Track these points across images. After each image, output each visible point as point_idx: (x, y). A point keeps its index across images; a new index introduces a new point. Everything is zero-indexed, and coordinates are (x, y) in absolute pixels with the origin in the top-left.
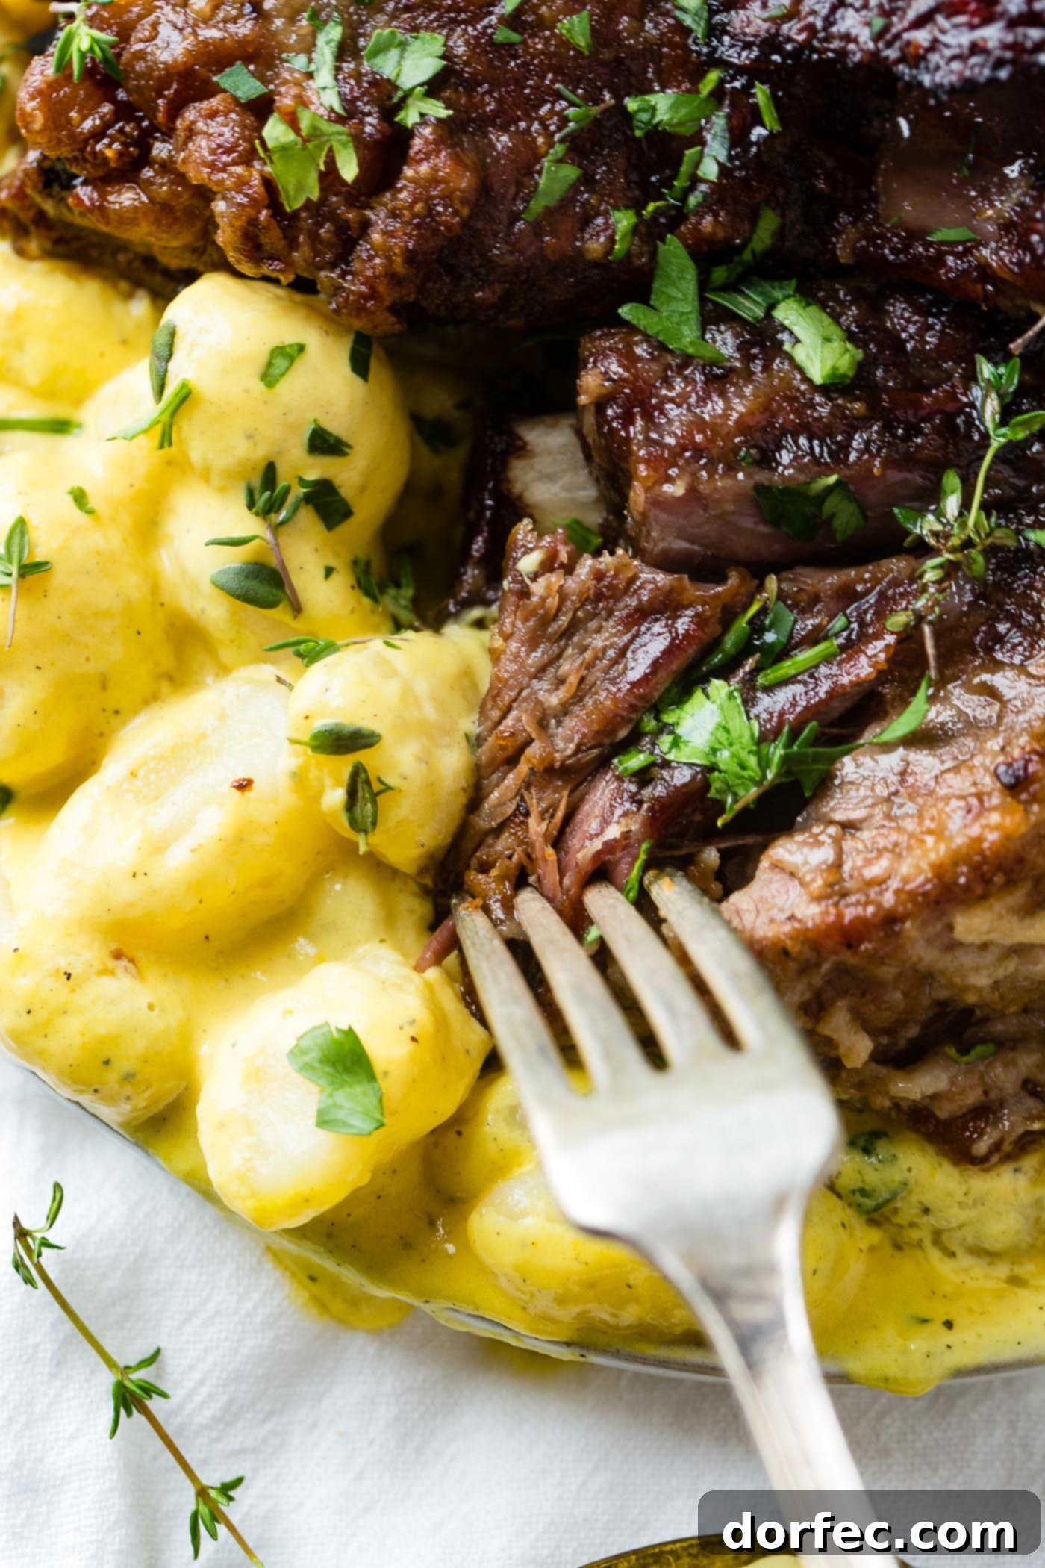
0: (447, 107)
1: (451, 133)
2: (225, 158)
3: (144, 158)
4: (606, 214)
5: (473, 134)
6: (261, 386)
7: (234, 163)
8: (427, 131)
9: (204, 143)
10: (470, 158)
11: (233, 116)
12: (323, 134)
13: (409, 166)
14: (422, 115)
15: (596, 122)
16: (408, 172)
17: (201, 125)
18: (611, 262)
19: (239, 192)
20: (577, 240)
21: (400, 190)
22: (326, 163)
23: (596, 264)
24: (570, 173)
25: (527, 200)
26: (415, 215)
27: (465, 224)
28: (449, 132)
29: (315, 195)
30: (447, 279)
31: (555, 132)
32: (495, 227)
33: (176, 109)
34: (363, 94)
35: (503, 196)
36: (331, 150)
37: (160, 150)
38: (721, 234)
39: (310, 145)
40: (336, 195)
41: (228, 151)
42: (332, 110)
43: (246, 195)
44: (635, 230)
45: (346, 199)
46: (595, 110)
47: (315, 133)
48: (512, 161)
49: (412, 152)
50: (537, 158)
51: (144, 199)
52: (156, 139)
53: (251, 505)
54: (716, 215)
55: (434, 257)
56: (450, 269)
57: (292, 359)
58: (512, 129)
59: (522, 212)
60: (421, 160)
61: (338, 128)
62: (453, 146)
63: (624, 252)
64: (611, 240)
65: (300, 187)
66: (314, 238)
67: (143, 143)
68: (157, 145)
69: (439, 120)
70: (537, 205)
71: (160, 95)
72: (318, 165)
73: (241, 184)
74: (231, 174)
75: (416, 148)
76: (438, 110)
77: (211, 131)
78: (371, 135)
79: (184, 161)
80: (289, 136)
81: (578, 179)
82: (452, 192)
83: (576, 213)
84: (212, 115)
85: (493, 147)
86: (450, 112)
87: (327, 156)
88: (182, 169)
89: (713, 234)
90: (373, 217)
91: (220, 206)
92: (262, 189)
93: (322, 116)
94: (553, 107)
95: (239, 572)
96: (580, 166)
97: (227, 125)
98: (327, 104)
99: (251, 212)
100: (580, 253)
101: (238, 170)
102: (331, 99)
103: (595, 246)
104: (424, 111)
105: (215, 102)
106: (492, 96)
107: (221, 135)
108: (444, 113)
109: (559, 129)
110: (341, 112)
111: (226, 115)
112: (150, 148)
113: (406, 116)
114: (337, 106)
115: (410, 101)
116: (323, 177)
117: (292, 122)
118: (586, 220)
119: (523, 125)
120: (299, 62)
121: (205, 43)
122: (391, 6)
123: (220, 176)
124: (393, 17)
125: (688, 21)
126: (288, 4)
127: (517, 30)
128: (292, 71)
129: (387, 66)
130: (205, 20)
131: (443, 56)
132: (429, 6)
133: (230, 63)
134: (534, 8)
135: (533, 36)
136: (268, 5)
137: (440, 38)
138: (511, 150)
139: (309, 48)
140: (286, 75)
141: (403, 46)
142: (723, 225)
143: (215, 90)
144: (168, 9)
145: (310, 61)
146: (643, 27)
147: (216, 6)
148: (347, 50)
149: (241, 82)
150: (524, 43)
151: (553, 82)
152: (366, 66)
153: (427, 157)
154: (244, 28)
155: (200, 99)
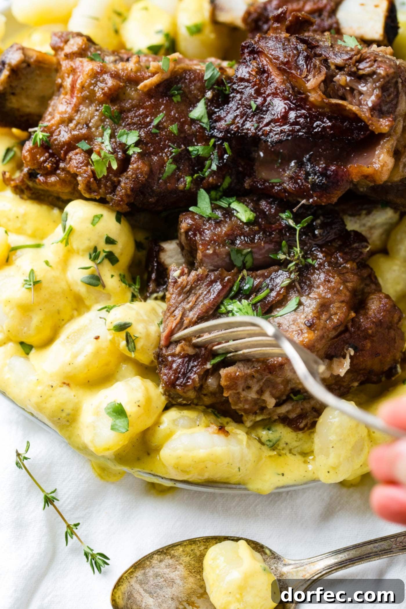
1: (142, 156)
2: (81, 165)
3: (57, 168)
4: (184, 178)
5: (148, 156)
6: (92, 226)
7: (83, 166)
8: (135, 156)
9: (74, 162)
10: (147, 163)
11: (82, 154)
12: (107, 157)
13: (131, 165)
15: (180, 153)
16: (131, 167)
17: (73, 157)
18: (185, 190)
19: (85, 174)
20: (176, 185)
21: (129, 172)
22: (108, 165)
23: (181, 191)
24: (174, 167)
25: (163, 174)
26: (133, 178)
27: (146, 180)
28: (141, 156)
29: (106, 174)
30: (142, 196)
32: (154, 181)
33: (66, 153)
34: (118, 147)
35: (156, 173)
36: (110, 161)
37: (62, 165)
38: (214, 182)
39: (104, 160)
40: (111, 173)
41: (81, 163)
42: (109, 151)
43: (87, 175)
44: (192, 182)
45: (114, 174)
46: (180, 150)
47: (105, 157)
48: (158, 164)
49: (131, 161)
50: (165, 163)
51: (58, 179)
52: (61, 162)
53: (90, 258)
54: (213, 177)
56: (142, 193)
57: (99, 218)
58: (158, 155)
59: (161, 177)
60: (134, 163)
61: (111, 155)
62: (142, 160)
63: (189, 188)
64: (185, 184)
65: (101, 172)
66: (105, 185)
67: (57, 163)
69: (139, 153)
70: (165, 175)
71: (62, 150)
72: (106, 165)
73: (85, 172)
74: (82, 169)
76: (138, 150)
77: (76, 158)
78: (120, 157)
79: (69, 167)
80: (98, 158)
81: (176, 168)
82: (143, 172)
83: (176, 177)
84: (77, 154)
85: (153, 160)
86: (141, 150)
87: (109, 163)
88: (68, 169)
89: (212, 182)
90: (121, 179)
91: (79, 178)
92: (91, 173)
93: (107, 152)
94: (168, 149)
95: (88, 277)
96: (176, 165)
97: (81, 157)
99: (88, 179)
100: (177, 188)
101: (85, 168)
102: (109, 148)
103: (181, 186)
104: (134, 151)
105: (77, 151)
106: (152, 147)
107: (79, 159)
108: (139, 151)
109: (170, 155)
110: (112, 151)
111: (80, 154)
112: (59, 165)
113: (129, 152)
114: (111, 149)
115: (130, 148)
116: (108, 169)
117: (99, 154)
118: (178, 180)
119: (160, 154)
120: (99, 140)
121: (74, 135)
122: (123, 124)
123: (79, 170)
124: (124, 127)
125: (204, 126)
126: (95, 124)
127: (157, 129)
128: (98, 142)
129: (123, 140)
130: (74, 130)
131: (138, 136)
132: (134, 124)
133: (81, 140)
134: (162, 124)
135: (162, 131)
136: (90, 125)
137: (138, 132)
138: (158, 161)
139: (102, 136)
140: (96, 143)
141: (127, 134)
142: (215, 180)
143: (77, 148)
144: (63, 127)
145: (102, 139)
146: (191, 128)
147: (76, 126)
148: (112, 136)
149: (84, 145)
150: (160, 133)
151: (168, 143)
152: (118, 140)
153: (136, 162)
154: (84, 131)
155: (73, 150)
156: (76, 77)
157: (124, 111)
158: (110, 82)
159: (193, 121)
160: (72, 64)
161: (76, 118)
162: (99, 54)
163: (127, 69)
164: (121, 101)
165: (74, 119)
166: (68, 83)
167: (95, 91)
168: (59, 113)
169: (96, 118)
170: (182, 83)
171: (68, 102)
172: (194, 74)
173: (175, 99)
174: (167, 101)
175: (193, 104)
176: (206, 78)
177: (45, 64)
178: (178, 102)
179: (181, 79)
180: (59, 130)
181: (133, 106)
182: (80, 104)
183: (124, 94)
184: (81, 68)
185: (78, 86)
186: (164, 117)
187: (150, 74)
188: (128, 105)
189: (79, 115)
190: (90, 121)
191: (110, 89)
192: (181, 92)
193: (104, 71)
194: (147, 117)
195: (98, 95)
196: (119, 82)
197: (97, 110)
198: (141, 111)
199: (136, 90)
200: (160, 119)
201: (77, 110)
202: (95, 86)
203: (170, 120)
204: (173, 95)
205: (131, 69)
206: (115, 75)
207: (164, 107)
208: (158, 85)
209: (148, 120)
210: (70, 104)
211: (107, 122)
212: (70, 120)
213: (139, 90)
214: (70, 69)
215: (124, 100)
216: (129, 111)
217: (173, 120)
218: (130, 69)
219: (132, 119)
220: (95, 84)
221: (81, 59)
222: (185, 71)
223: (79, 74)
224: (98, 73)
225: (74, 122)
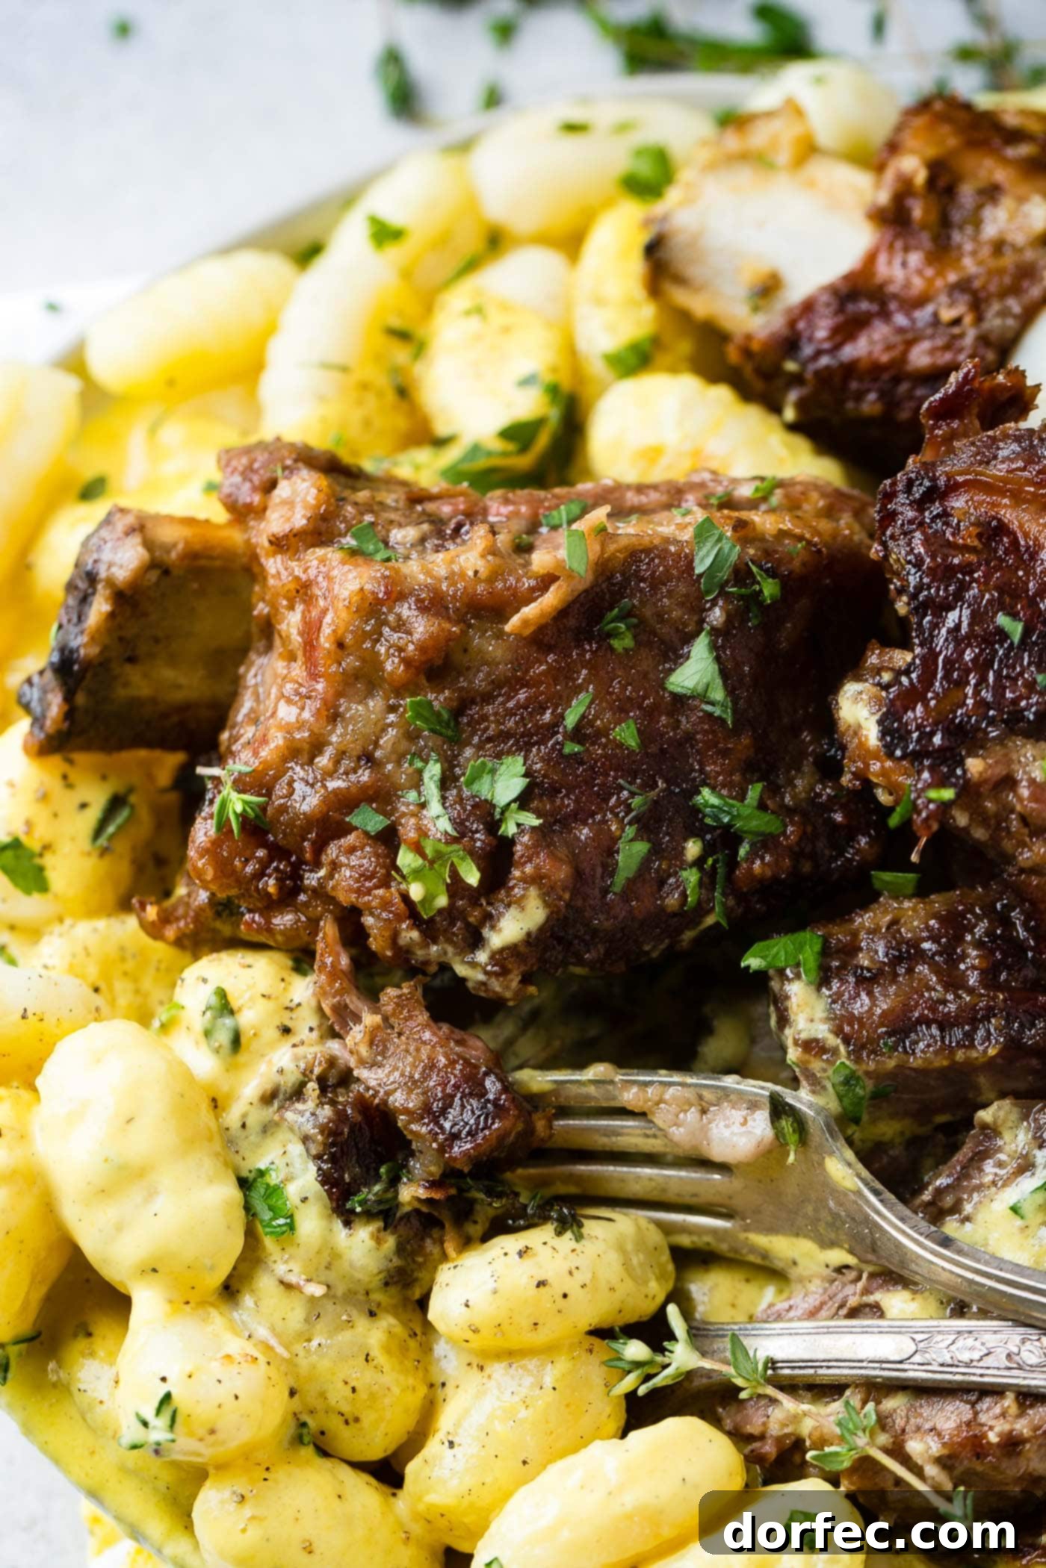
0: (538, 817)
1: (544, 836)
2: (367, 884)
3: (298, 887)
4: (676, 874)
5: (561, 833)
7: (377, 887)
8: (526, 839)
9: (348, 873)
10: (562, 852)
11: (368, 849)
12: (444, 855)
13: (517, 868)
14: (519, 825)
15: (656, 803)
16: (516, 873)
17: (343, 859)
18: (686, 912)
19: (384, 910)
20: (657, 899)
21: (513, 888)
22: (450, 877)
23: (674, 915)
24: (641, 848)
25: (612, 874)
27: (568, 905)
28: (542, 834)
29: (445, 903)
30: (560, 948)
31: (624, 818)
32: (592, 902)
33: (320, 847)
34: (468, 816)
35: (593, 876)
36: (452, 865)
37: (312, 879)
38: (769, 873)
39: (436, 865)
40: (462, 899)
41: (369, 878)
42: (446, 833)
43: (390, 912)
44: (701, 883)
45: (469, 900)
46: (653, 795)
47: (439, 856)
48: (595, 848)
49: (516, 857)
50: (615, 840)
51: (303, 919)
52: (304, 871)
54: (762, 859)
55: (548, 934)
56: (560, 940)
58: (590, 821)
59: (610, 886)
60: (526, 863)
61: (455, 847)
62: (548, 846)
63: (695, 902)
64: (684, 895)
65: (432, 899)
67: (296, 875)
68: (307, 875)
69: (533, 829)
70: (621, 878)
71: (304, 839)
72: (444, 880)
73: (386, 905)
74: (375, 897)
75: (519, 854)
76: (531, 820)
77: (352, 864)
78: (480, 848)
79: (333, 888)
80: (419, 862)
81: (649, 851)
82: (555, 883)
83: (652, 878)
84: (351, 850)
85: (578, 839)
86: (541, 821)
87: (450, 871)
88: (333, 894)
90: (493, 912)
91: (368, 921)
92: (402, 905)
93: (440, 840)
94: (619, 798)
96: (649, 840)
97: (365, 858)
98: (442, 829)
100: (662, 909)
101: (380, 892)
102: (445, 825)
103: (672, 901)
104: (520, 821)
105: (351, 839)
106: (569, 799)
107: (361, 866)
108: (536, 822)
109: (627, 814)
110: (455, 834)
111: (362, 849)
112: (301, 878)
113: (506, 828)
114: (449, 829)
115: (507, 814)
116: (450, 886)
117: (418, 849)
118: (662, 883)
119: (598, 817)
120: (412, 796)
121: (336, 792)
122: (476, 739)
123: (366, 898)
124: (480, 747)
125: (717, 711)
126: (394, 750)
127: (579, 742)
128: (408, 805)
129: (483, 789)
130: (330, 774)
131: (525, 775)
132: (504, 736)
133: (357, 806)
134: (591, 723)
135: (593, 744)
136: (378, 754)
137: (520, 760)
138: (593, 839)
139: (417, 782)
140: (403, 809)
141: (493, 772)
142: (768, 865)
143: (349, 829)
144: (298, 769)
145: (419, 793)
146: (679, 722)
147: (337, 762)
148: (446, 782)
149: (370, 820)
150: (587, 750)
151: (616, 778)
152: (466, 793)
153: (530, 860)
154: (365, 776)
155: (339, 837)
156: (314, 613)
157: (473, 702)
158: (422, 627)
159: (680, 702)
160: (298, 572)
161: (334, 739)
162: (372, 524)
163: (462, 575)
164: (460, 674)
165: (330, 743)
166: (291, 623)
167: (378, 654)
168: (280, 727)
169: (392, 732)
170: (632, 596)
171: (303, 690)
172: (663, 559)
173: (617, 644)
174: (594, 653)
175: (674, 654)
176: (700, 568)
177: (211, 558)
178: (626, 650)
179: (626, 580)
180: (286, 779)
181: (497, 684)
182: (339, 694)
183: (465, 651)
184: (324, 584)
185: (325, 641)
186: (592, 703)
187: (533, 583)
188: (480, 681)
189: (339, 730)
190: (376, 744)
191: (422, 648)
192: (634, 621)
193: (396, 592)
194: (543, 710)
195: (389, 667)
196: (446, 625)
197: (393, 709)
198: (522, 696)
199: (500, 635)
200: (582, 709)
201: (333, 716)
202: (377, 641)
203: (611, 709)
204: (610, 635)
205: (476, 572)
206: (431, 599)
207: (589, 673)
208: (562, 613)
209: (547, 716)
210: (309, 698)
211: (425, 738)
212: (317, 746)
213: (509, 635)
214: (292, 586)
215: (468, 669)
216: (487, 698)
217: (622, 711)
218: (471, 573)
219: (498, 723)
220: (377, 636)
221: (320, 552)
222: (636, 554)
223: (322, 603)
224: (379, 602)
225: (329, 751)
